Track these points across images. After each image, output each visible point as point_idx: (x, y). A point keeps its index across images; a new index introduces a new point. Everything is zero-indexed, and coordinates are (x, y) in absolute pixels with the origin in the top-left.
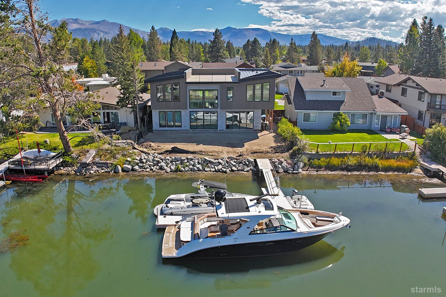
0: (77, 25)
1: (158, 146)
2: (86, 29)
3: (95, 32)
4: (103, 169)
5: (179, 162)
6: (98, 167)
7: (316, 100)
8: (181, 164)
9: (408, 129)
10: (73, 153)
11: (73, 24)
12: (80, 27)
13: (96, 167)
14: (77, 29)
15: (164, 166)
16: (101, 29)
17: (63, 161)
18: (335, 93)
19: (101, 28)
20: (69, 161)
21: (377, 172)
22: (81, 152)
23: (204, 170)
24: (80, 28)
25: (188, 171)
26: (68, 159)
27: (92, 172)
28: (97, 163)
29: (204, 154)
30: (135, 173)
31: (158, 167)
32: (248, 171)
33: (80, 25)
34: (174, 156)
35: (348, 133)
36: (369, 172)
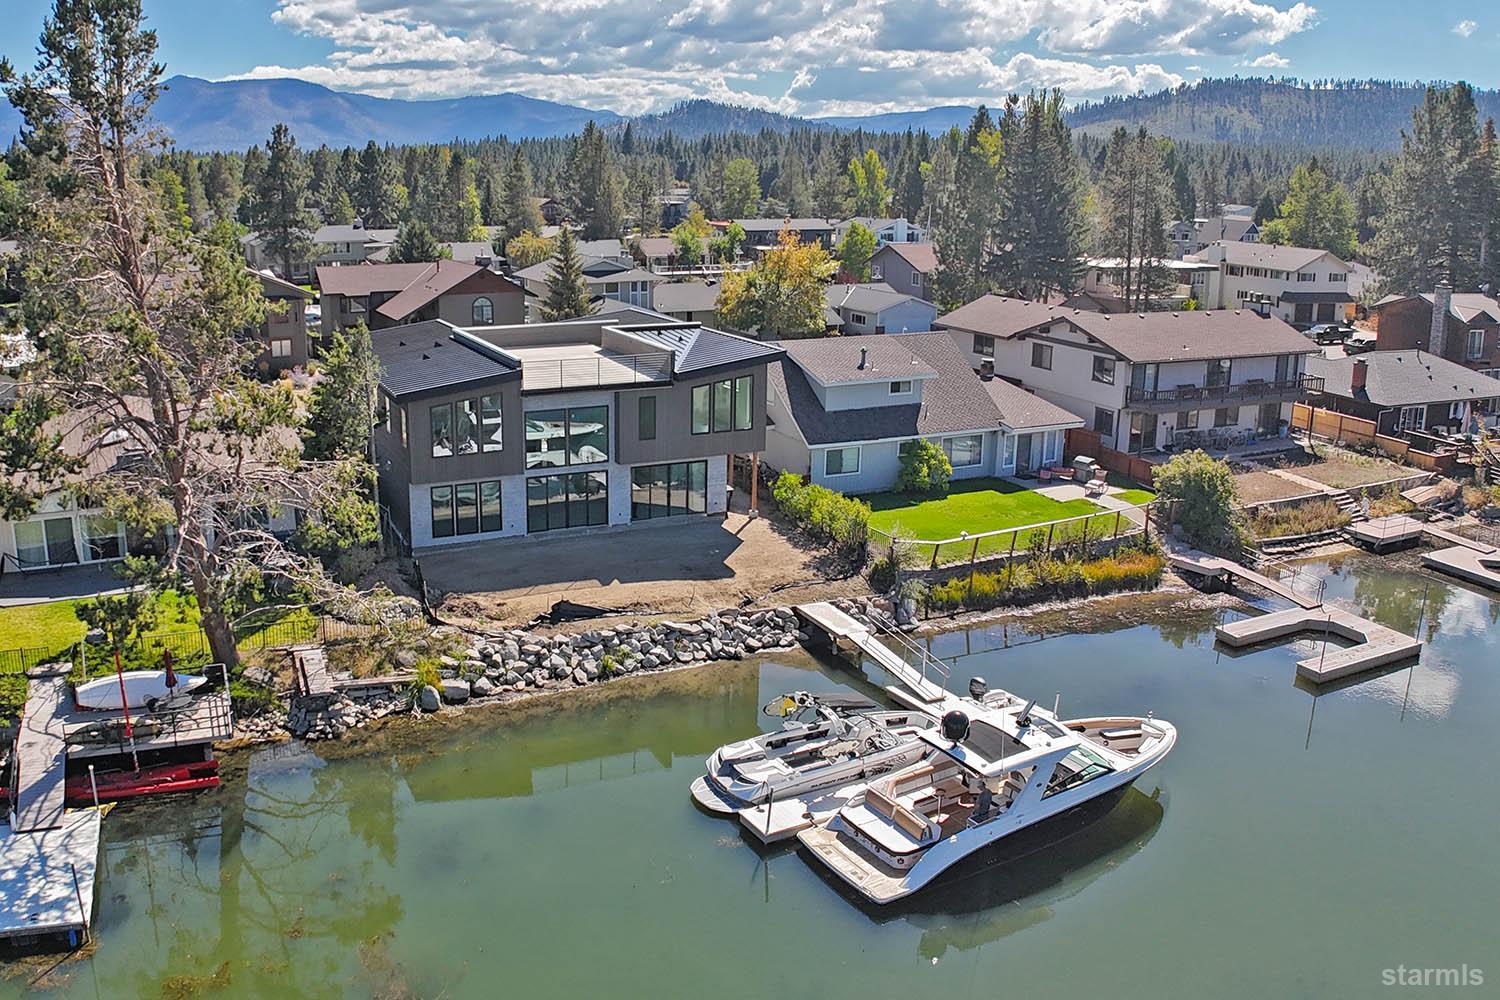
1: (499, 605)
4: (378, 707)
5: (600, 646)
6: (357, 701)
7: (850, 408)
8: (607, 651)
9: (1096, 466)
10: (247, 668)
13: (353, 704)
15: (562, 665)
18: (896, 387)
21: (1085, 597)
23: (678, 660)
25: (636, 669)
28: (348, 690)
29: (649, 610)
31: (546, 673)
32: (790, 645)
36: (1066, 600)
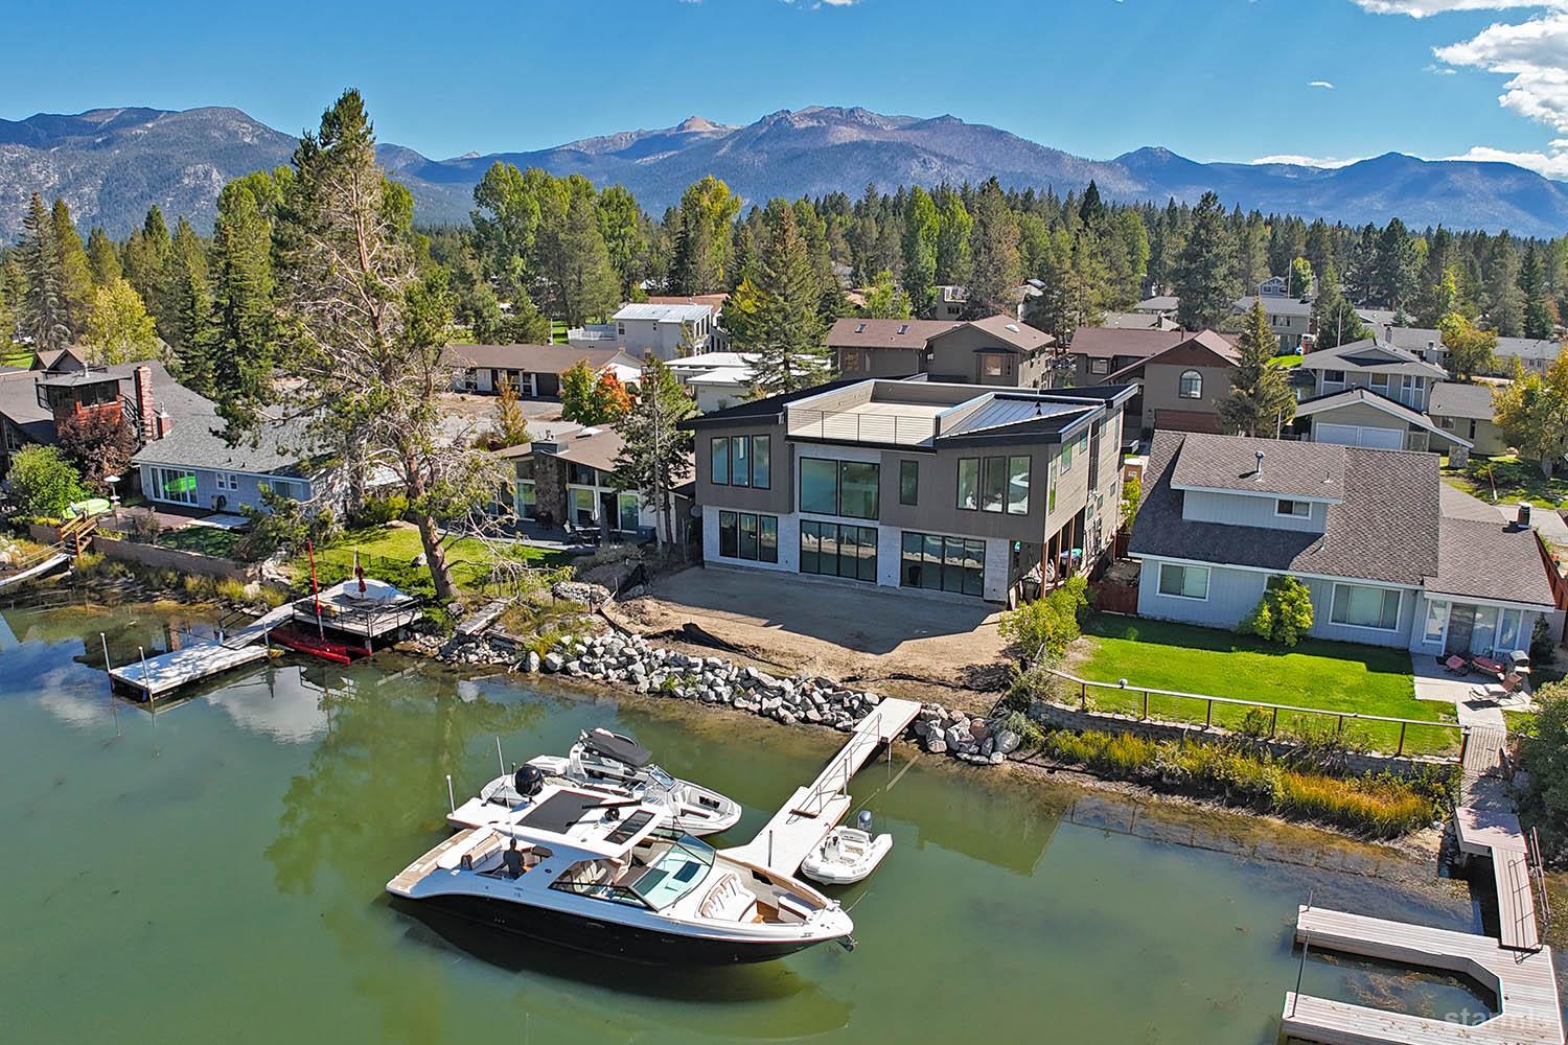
0: (855, 131)
1: (662, 614)
2: (882, 147)
3: (914, 155)
4: (499, 656)
5: (682, 669)
6: (493, 648)
7: (1219, 521)
8: (684, 676)
9: (1524, 669)
10: (453, 602)
11: (841, 127)
12: (863, 136)
13: (487, 647)
14: (855, 145)
15: (640, 673)
16: (934, 147)
17: (423, 618)
18: (1286, 507)
19: (937, 143)
20: (436, 622)
21: (1260, 813)
22: (473, 603)
23: (732, 703)
24: (864, 141)
25: (691, 697)
26: (437, 616)
27: (473, 658)
28: (493, 638)
29: (760, 656)
30: (563, 680)
31: (624, 674)
33: (864, 132)
34: (679, 650)
35: (1298, 653)
36: (1230, 806)
